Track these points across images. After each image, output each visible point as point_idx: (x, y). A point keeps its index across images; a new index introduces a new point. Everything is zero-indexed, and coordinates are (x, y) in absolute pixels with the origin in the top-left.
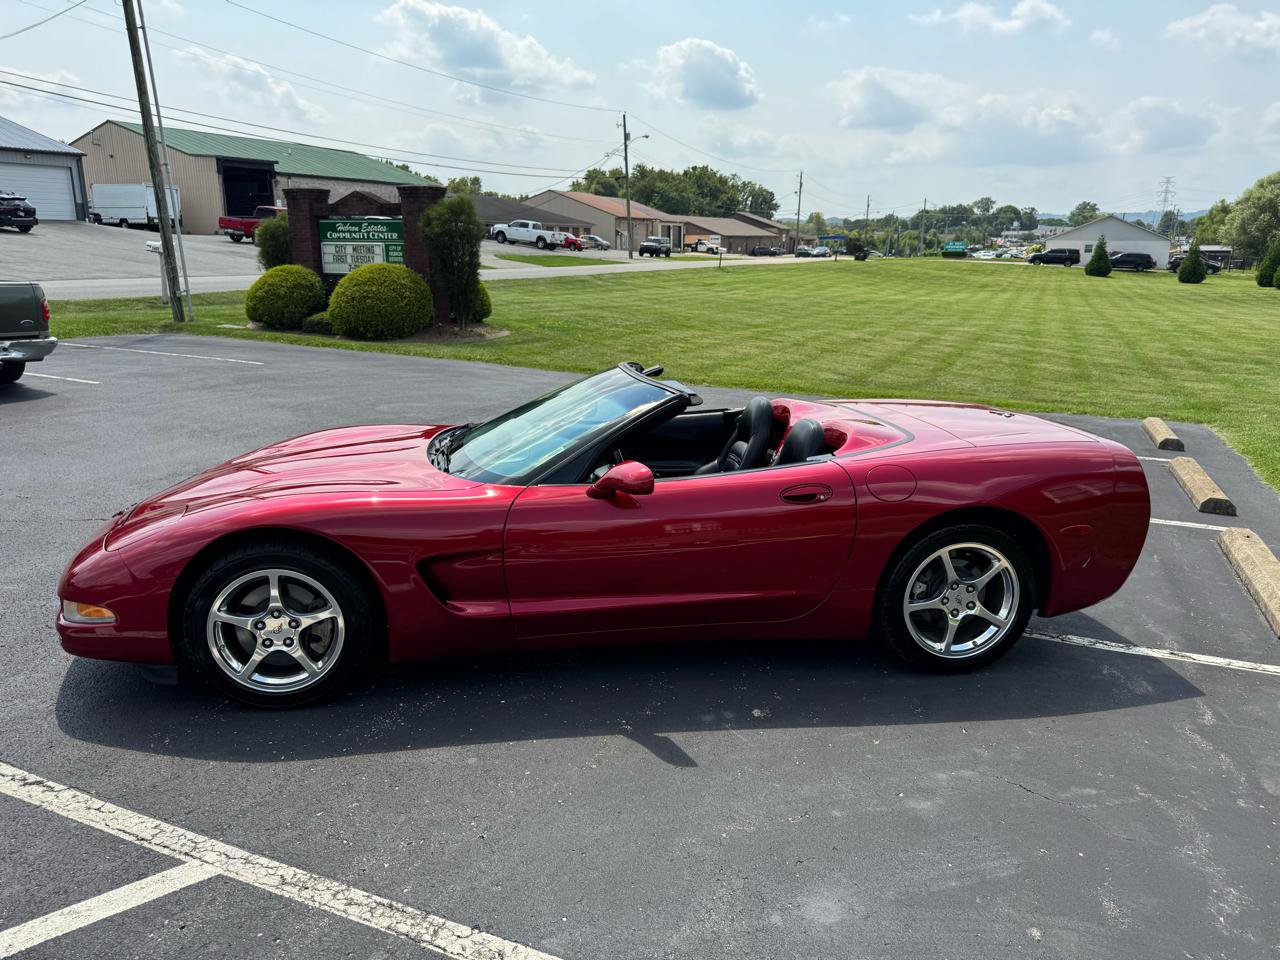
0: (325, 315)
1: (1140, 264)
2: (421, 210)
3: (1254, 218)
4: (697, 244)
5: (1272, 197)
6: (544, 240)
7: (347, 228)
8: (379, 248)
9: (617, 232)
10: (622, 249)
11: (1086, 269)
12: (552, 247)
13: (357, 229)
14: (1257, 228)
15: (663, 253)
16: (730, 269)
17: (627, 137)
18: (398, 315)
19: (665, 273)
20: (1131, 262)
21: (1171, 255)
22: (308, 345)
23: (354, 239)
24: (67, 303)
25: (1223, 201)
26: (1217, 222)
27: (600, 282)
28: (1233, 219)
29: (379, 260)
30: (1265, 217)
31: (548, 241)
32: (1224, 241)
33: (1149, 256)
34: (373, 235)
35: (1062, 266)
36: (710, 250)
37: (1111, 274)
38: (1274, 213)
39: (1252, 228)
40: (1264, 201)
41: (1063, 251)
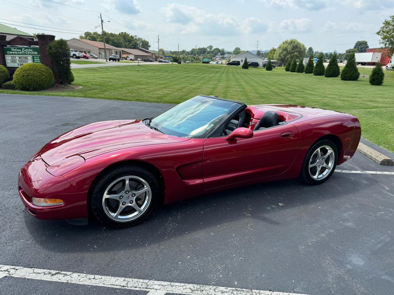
0: (12, 82)
1: (255, 65)
3: (282, 52)
4: (127, 57)
5: (286, 47)
6: (76, 55)
7: (16, 50)
8: (30, 58)
9: (100, 53)
10: (102, 59)
11: (242, 67)
12: (78, 58)
13: (20, 50)
14: (283, 55)
15: (117, 60)
16: (142, 66)
17: (102, 21)
19: (122, 67)
20: (253, 65)
21: (263, 63)
22: (7, 93)
23: (19, 54)
25: (273, 48)
26: (273, 53)
27: (101, 70)
28: (277, 53)
29: (30, 61)
30: (285, 52)
32: (275, 59)
33: (258, 63)
34: (27, 53)
35: (236, 66)
36: (131, 59)
37: (249, 68)
38: (287, 51)
39: (282, 55)
40: (284, 48)
41: (236, 62)
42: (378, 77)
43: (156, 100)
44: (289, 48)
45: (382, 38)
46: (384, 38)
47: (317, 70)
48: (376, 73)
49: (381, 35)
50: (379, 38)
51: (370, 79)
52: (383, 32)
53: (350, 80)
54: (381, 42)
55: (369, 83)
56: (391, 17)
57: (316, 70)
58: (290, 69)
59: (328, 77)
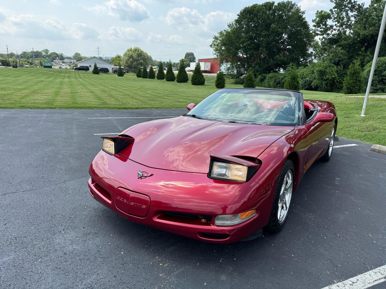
1: (106, 71)
3: (129, 60)
5: (132, 54)
11: (92, 72)
20: (103, 70)
21: (113, 69)
25: (117, 55)
26: (118, 60)
28: (123, 60)
30: (131, 59)
32: (123, 65)
33: (107, 69)
35: (85, 71)
37: (99, 74)
38: (133, 58)
39: (129, 62)
40: (130, 55)
41: (84, 67)
42: (221, 81)
43: (46, 106)
44: (135, 55)
45: (214, 50)
46: (216, 50)
47: (169, 77)
48: (219, 78)
49: (213, 48)
50: (212, 50)
51: (216, 83)
52: (214, 45)
53: (199, 85)
54: (214, 53)
55: (215, 87)
56: (218, 33)
57: (167, 77)
58: (141, 76)
59: (179, 82)
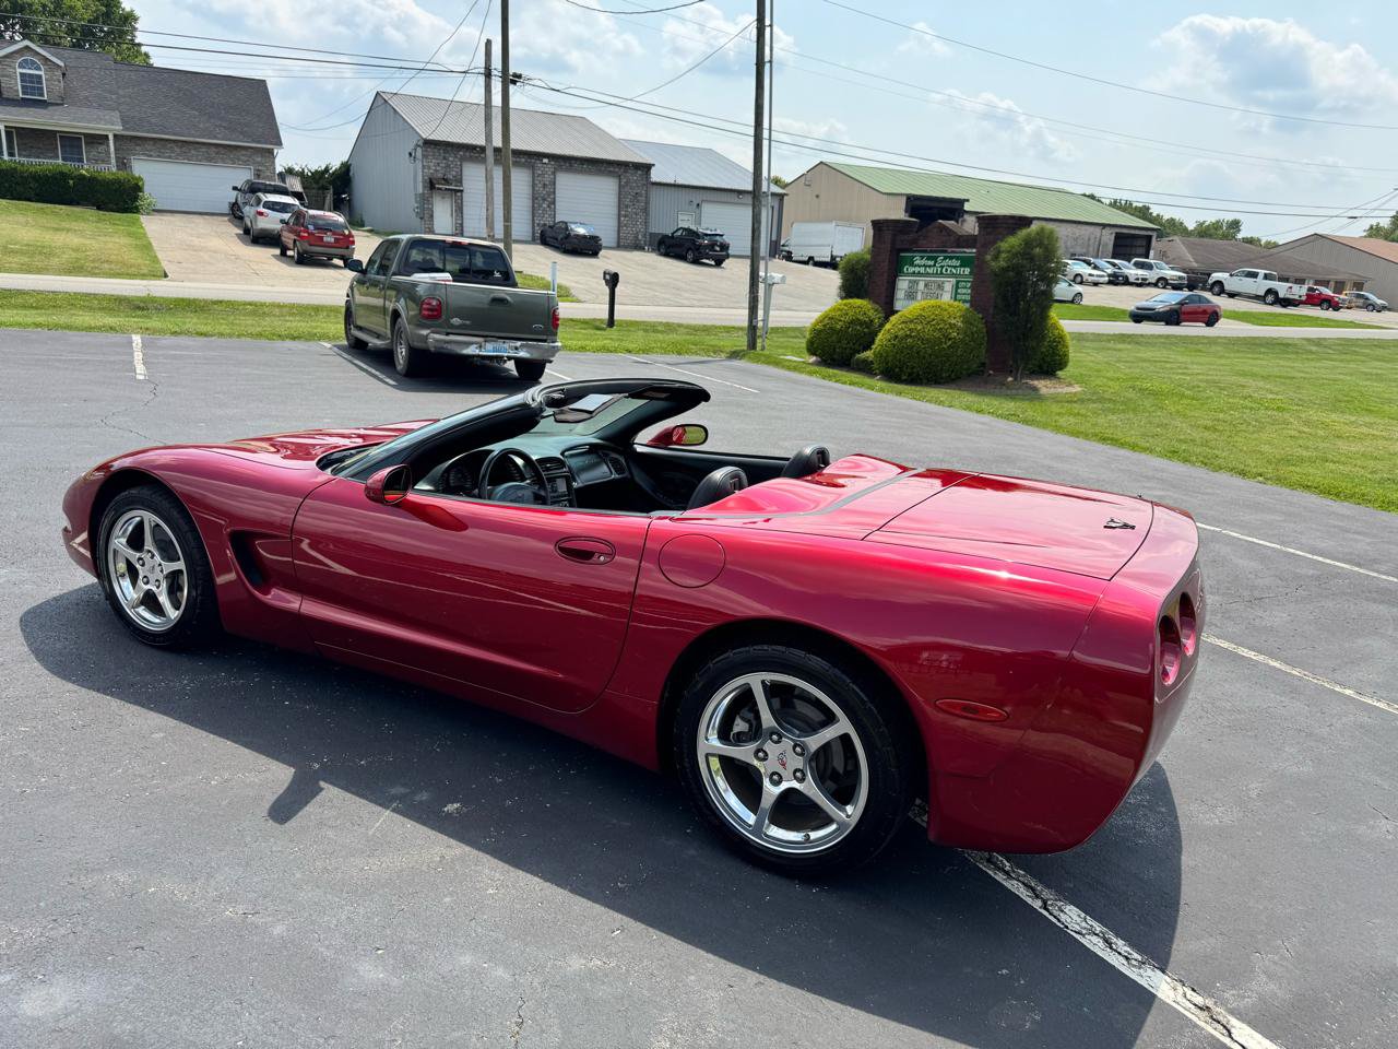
0: (868, 354)
2: (995, 242)
6: (1276, 293)
7: (923, 262)
8: (949, 284)
12: (1286, 303)
13: (932, 263)
18: (937, 357)
22: (836, 382)
23: (927, 275)
24: (680, 325)
29: (946, 298)
31: (1281, 295)
34: (946, 270)
